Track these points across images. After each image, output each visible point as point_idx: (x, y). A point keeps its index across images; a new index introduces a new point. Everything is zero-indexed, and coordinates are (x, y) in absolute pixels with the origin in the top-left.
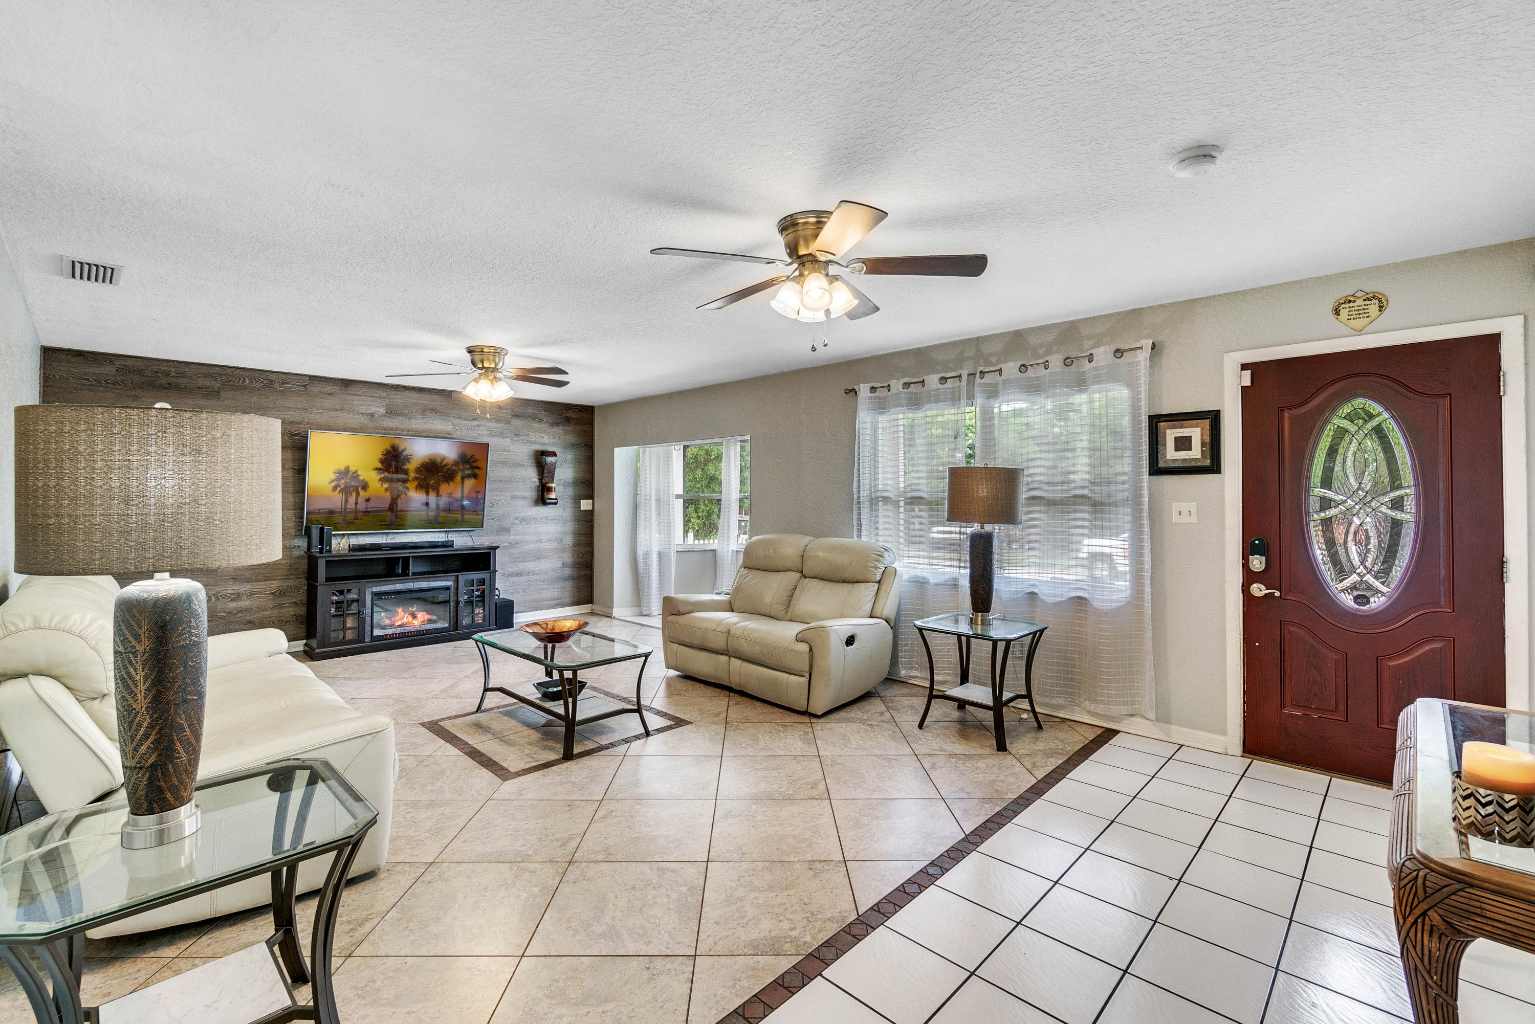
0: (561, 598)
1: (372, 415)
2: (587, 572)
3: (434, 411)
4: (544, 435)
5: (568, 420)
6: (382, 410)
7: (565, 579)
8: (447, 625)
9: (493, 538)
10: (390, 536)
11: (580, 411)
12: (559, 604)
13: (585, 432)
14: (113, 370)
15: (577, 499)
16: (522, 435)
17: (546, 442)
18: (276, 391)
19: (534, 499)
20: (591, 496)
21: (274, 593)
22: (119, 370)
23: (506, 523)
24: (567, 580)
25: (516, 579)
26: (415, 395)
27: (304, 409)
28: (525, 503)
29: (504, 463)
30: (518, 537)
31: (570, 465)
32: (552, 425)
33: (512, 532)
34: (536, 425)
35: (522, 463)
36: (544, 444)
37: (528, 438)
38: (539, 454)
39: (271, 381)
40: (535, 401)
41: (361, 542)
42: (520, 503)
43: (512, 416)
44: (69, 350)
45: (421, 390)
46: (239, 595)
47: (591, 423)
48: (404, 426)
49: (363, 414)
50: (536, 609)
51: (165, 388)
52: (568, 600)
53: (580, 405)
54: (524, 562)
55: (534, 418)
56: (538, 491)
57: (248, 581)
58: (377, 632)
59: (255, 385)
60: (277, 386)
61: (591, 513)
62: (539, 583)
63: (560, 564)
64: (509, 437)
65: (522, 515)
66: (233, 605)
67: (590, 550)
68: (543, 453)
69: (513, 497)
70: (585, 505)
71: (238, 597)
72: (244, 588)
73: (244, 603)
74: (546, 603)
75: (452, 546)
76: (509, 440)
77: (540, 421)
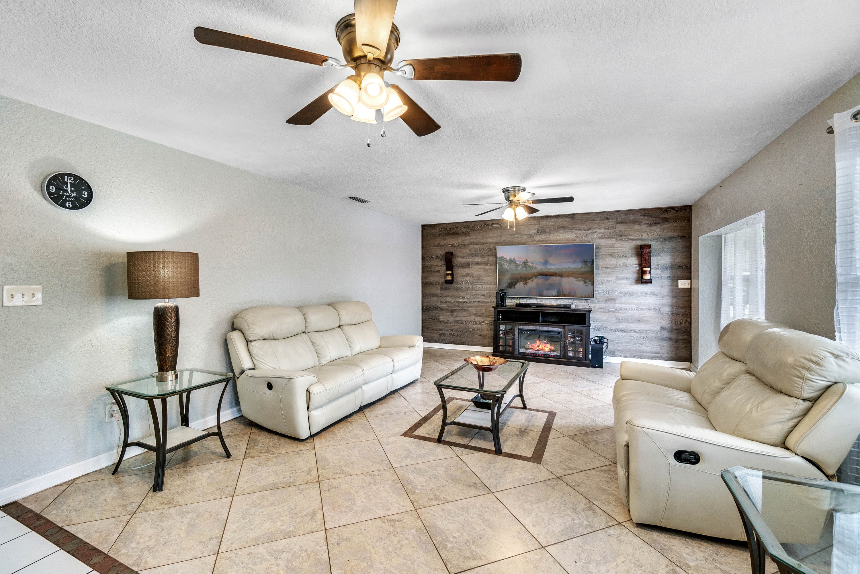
0: (659, 353)
1: (530, 235)
2: (686, 337)
3: (564, 227)
4: (642, 234)
5: (665, 220)
6: (536, 231)
7: (663, 340)
8: (559, 354)
9: (603, 304)
10: (539, 300)
11: (677, 211)
12: (658, 357)
13: (682, 226)
14: (438, 230)
15: (674, 279)
16: (625, 236)
17: (645, 238)
18: (491, 229)
19: (635, 279)
20: (689, 278)
21: (489, 323)
22: (441, 229)
23: (613, 295)
24: (665, 340)
25: (621, 333)
26: (552, 220)
27: (500, 236)
28: (628, 282)
29: (611, 256)
30: (622, 306)
31: (668, 254)
32: (650, 225)
33: (617, 302)
34: (637, 227)
35: (625, 255)
36: (643, 240)
37: (630, 237)
38: (639, 247)
39: (487, 225)
40: (635, 210)
41: (525, 302)
42: (624, 282)
43: (617, 223)
44: (428, 225)
45: (556, 217)
46: (476, 322)
47: (689, 219)
48: (547, 239)
49: (526, 235)
50: (638, 357)
51: (453, 234)
52: (666, 355)
53: (677, 207)
54: (627, 323)
55: (634, 222)
56: (638, 273)
57: (480, 316)
58: (522, 350)
59: (482, 228)
60: (489, 227)
61: (689, 291)
62: (640, 339)
63: (658, 328)
64: (614, 238)
65: (626, 290)
66: (475, 326)
67: (688, 319)
68: (642, 247)
69: (618, 278)
70: (683, 284)
71: (476, 323)
72: (478, 319)
73: (478, 326)
74: (646, 354)
75: (570, 308)
76: (614, 240)
77: (640, 223)
